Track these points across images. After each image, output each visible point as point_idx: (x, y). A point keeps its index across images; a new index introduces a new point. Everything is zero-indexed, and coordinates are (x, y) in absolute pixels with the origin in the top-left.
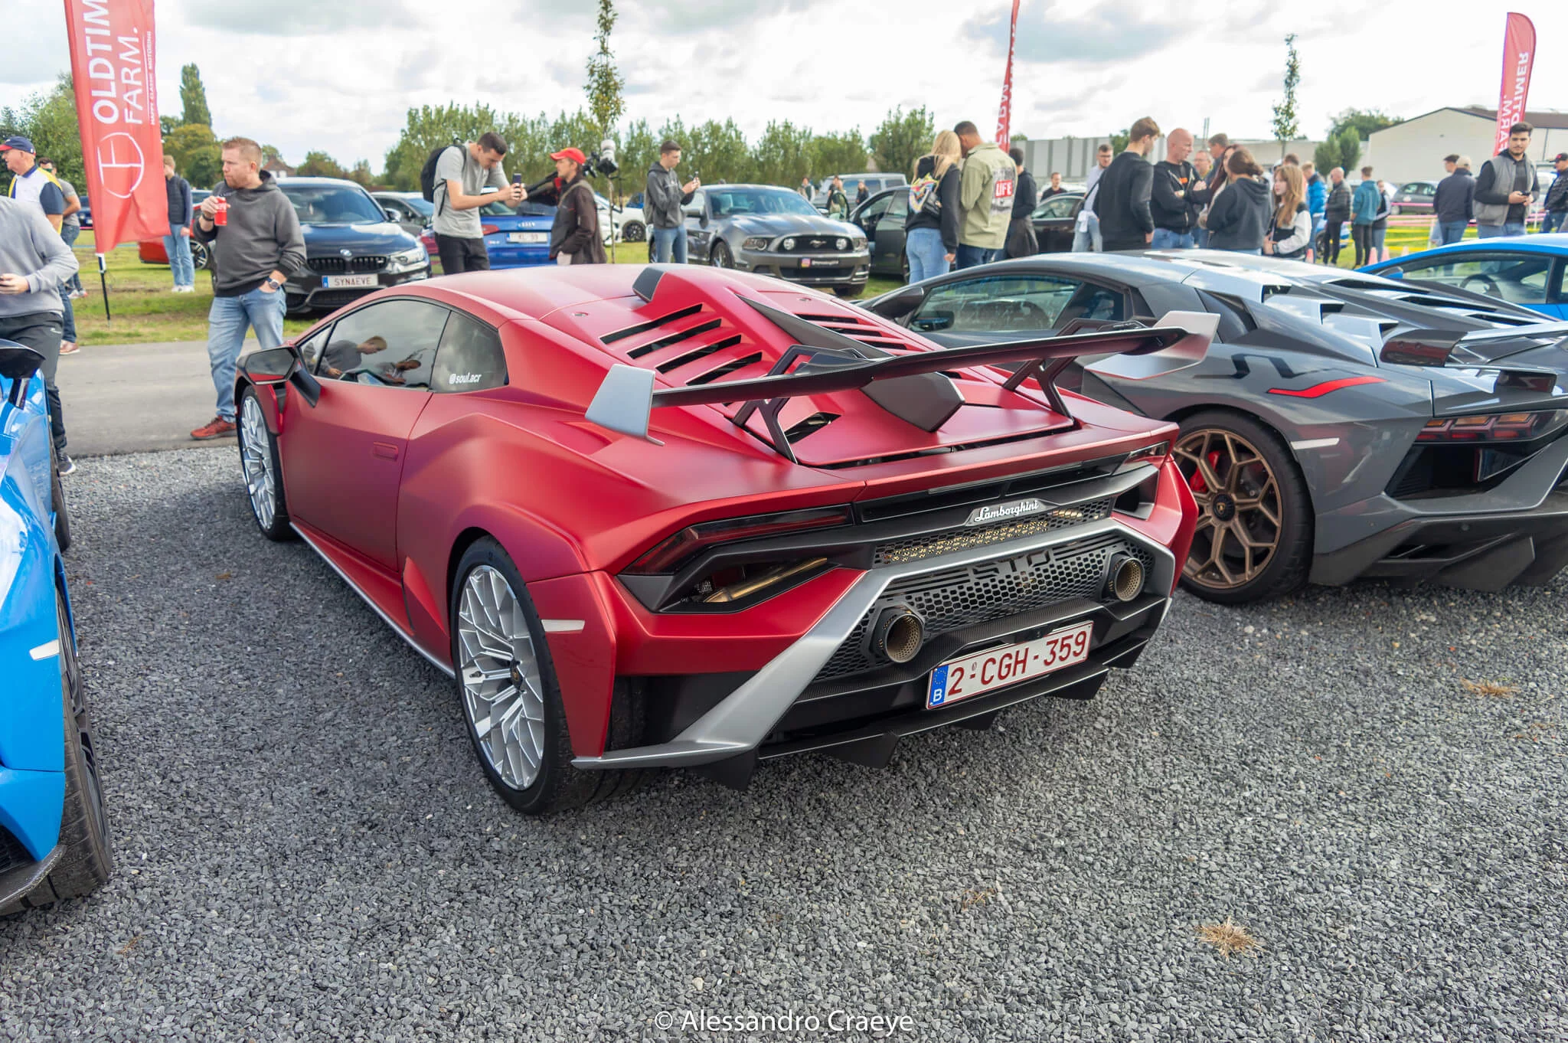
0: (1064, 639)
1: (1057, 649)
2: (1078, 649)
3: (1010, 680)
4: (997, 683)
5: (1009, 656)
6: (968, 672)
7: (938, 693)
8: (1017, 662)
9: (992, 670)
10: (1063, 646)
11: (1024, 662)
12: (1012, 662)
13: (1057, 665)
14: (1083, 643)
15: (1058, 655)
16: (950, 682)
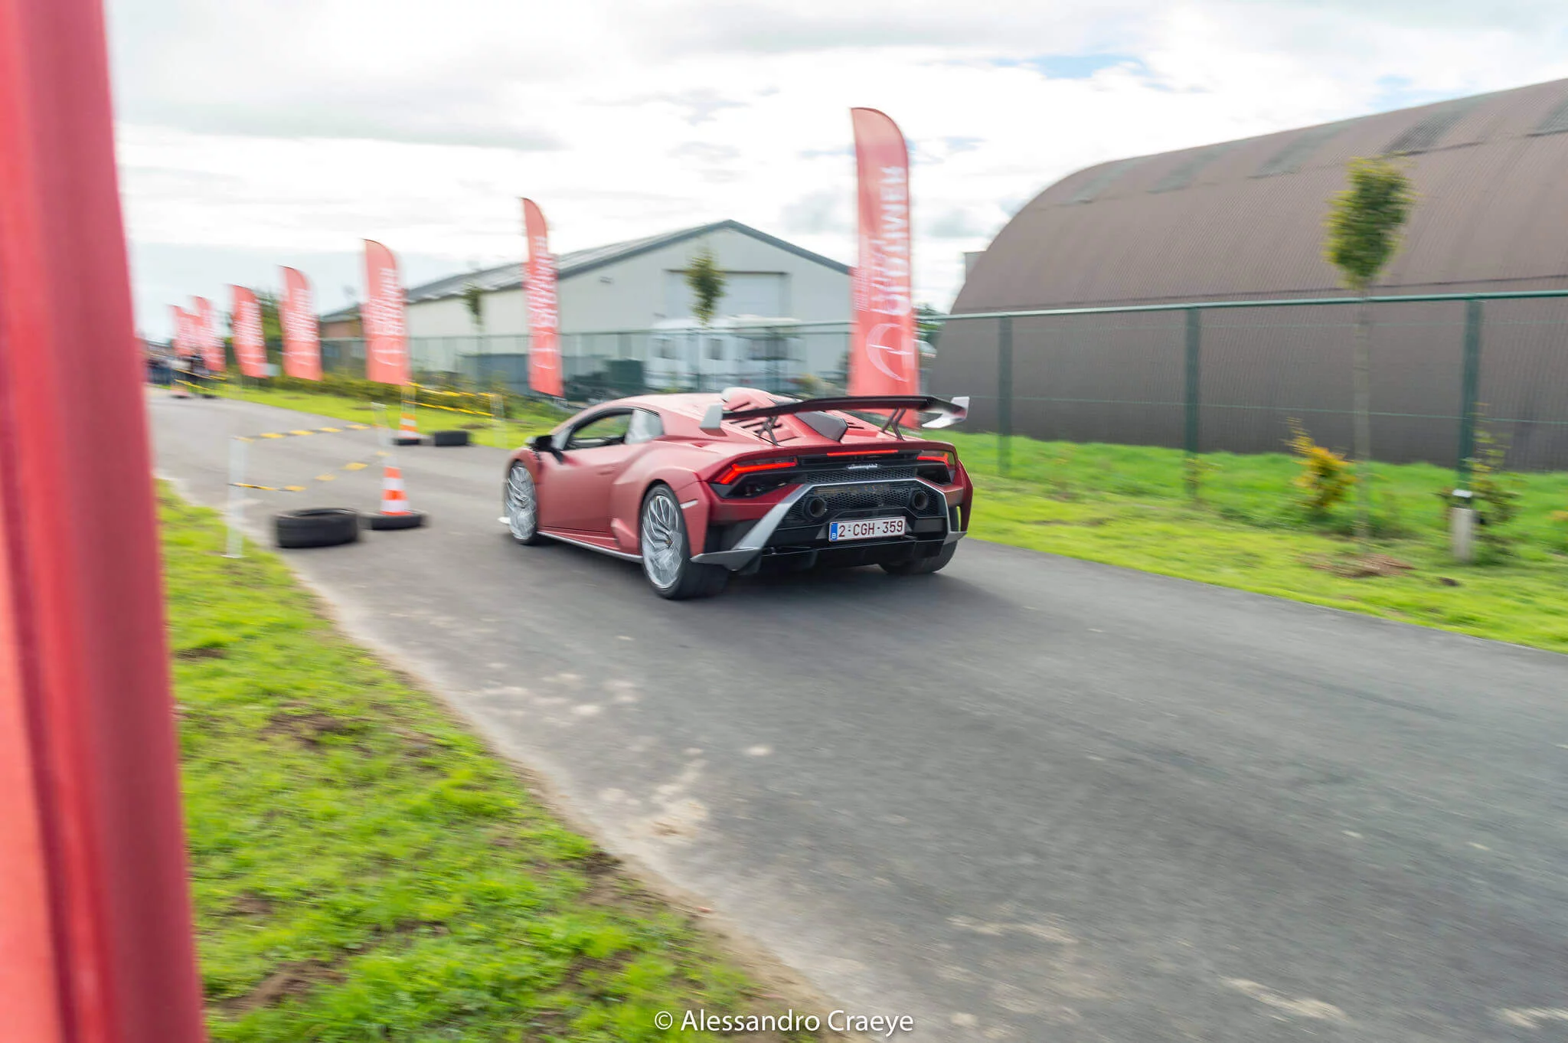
0: (892, 522)
1: (889, 526)
2: (899, 528)
3: (867, 536)
4: (860, 536)
5: (865, 524)
6: (847, 529)
7: (834, 535)
8: (870, 529)
9: (858, 530)
10: (891, 526)
11: (873, 529)
12: (867, 528)
13: (889, 534)
14: (901, 526)
15: (890, 529)
16: (839, 531)
